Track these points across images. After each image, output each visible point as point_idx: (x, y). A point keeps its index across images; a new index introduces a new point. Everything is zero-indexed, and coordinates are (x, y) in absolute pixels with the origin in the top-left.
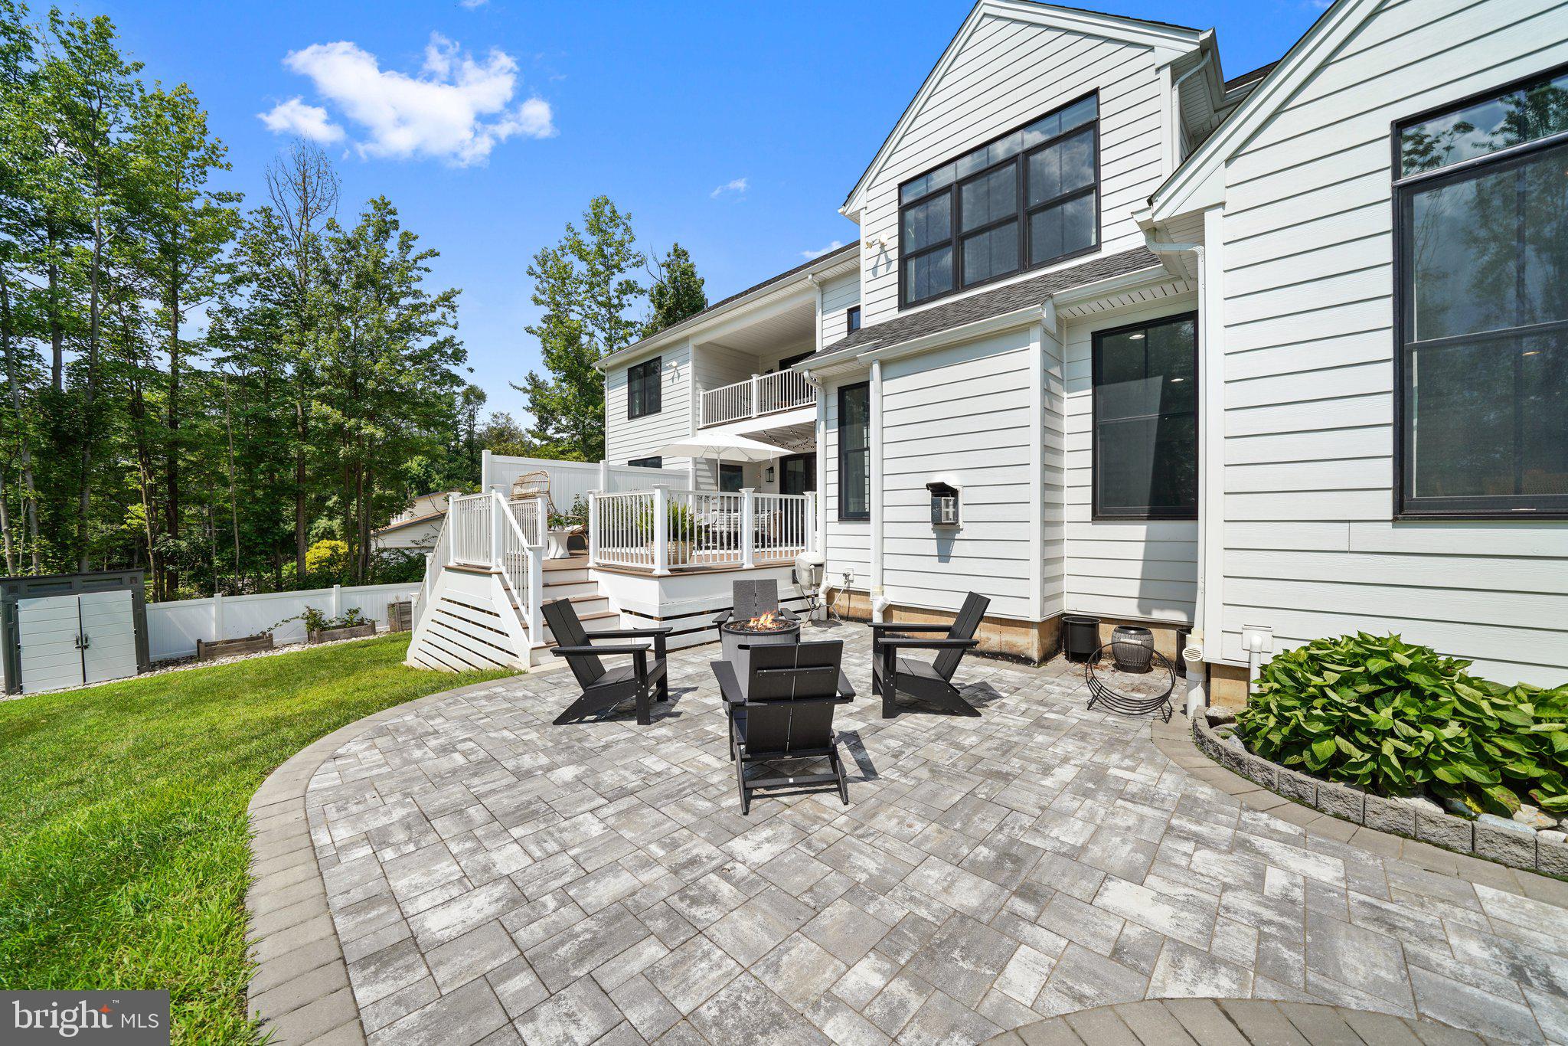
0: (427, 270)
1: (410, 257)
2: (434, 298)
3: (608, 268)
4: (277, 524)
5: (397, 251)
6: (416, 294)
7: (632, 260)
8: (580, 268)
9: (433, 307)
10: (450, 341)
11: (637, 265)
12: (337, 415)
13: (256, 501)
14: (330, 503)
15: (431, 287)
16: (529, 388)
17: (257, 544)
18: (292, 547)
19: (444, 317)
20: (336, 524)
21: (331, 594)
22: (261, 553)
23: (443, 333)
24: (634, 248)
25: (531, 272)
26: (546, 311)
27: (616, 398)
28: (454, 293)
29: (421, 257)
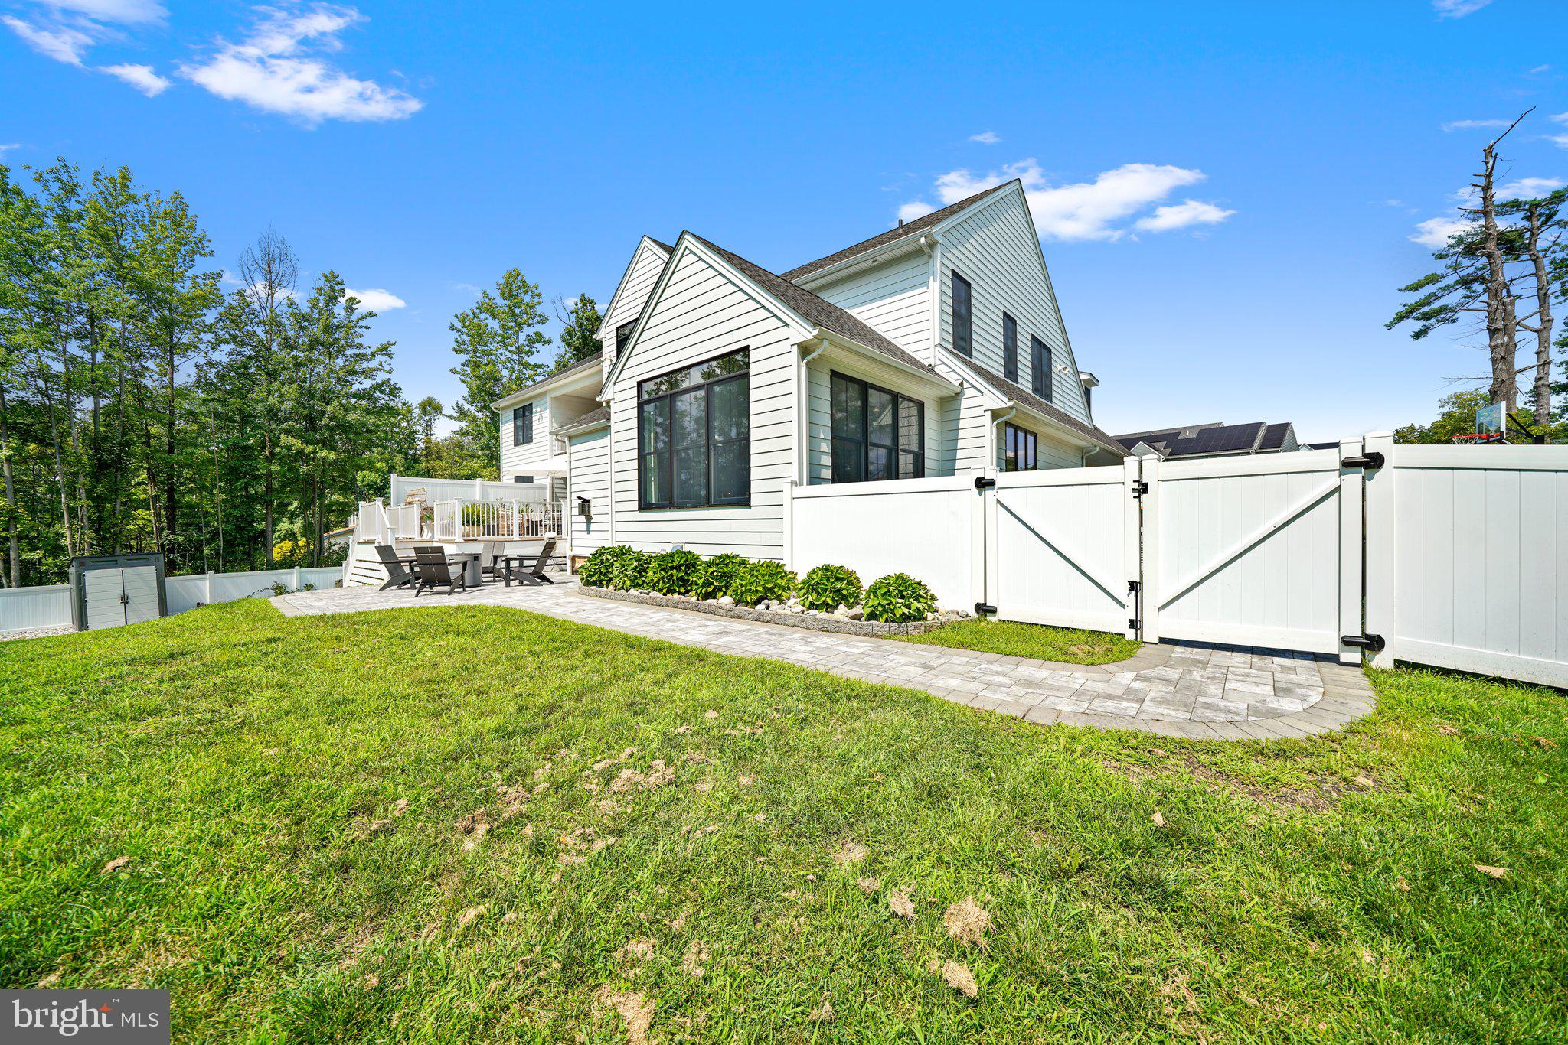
0: (366, 327)
1: (354, 318)
2: (373, 349)
3: (519, 325)
4: (250, 524)
5: (343, 313)
6: (359, 346)
7: (537, 318)
8: (494, 325)
9: (373, 355)
10: (387, 382)
11: (542, 322)
12: (298, 444)
13: (234, 507)
14: (291, 508)
15: (370, 340)
16: (456, 415)
17: (236, 539)
18: (261, 540)
19: (381, 364)
20: (298, 526)
21: (292, 573)
22: (239, 545)
23: (381, 377)
24: (539, 310)
25: (453, 328)
26: (464, 357)
27: (507, 430)
28: (390, 345)
29: (363, 318)
